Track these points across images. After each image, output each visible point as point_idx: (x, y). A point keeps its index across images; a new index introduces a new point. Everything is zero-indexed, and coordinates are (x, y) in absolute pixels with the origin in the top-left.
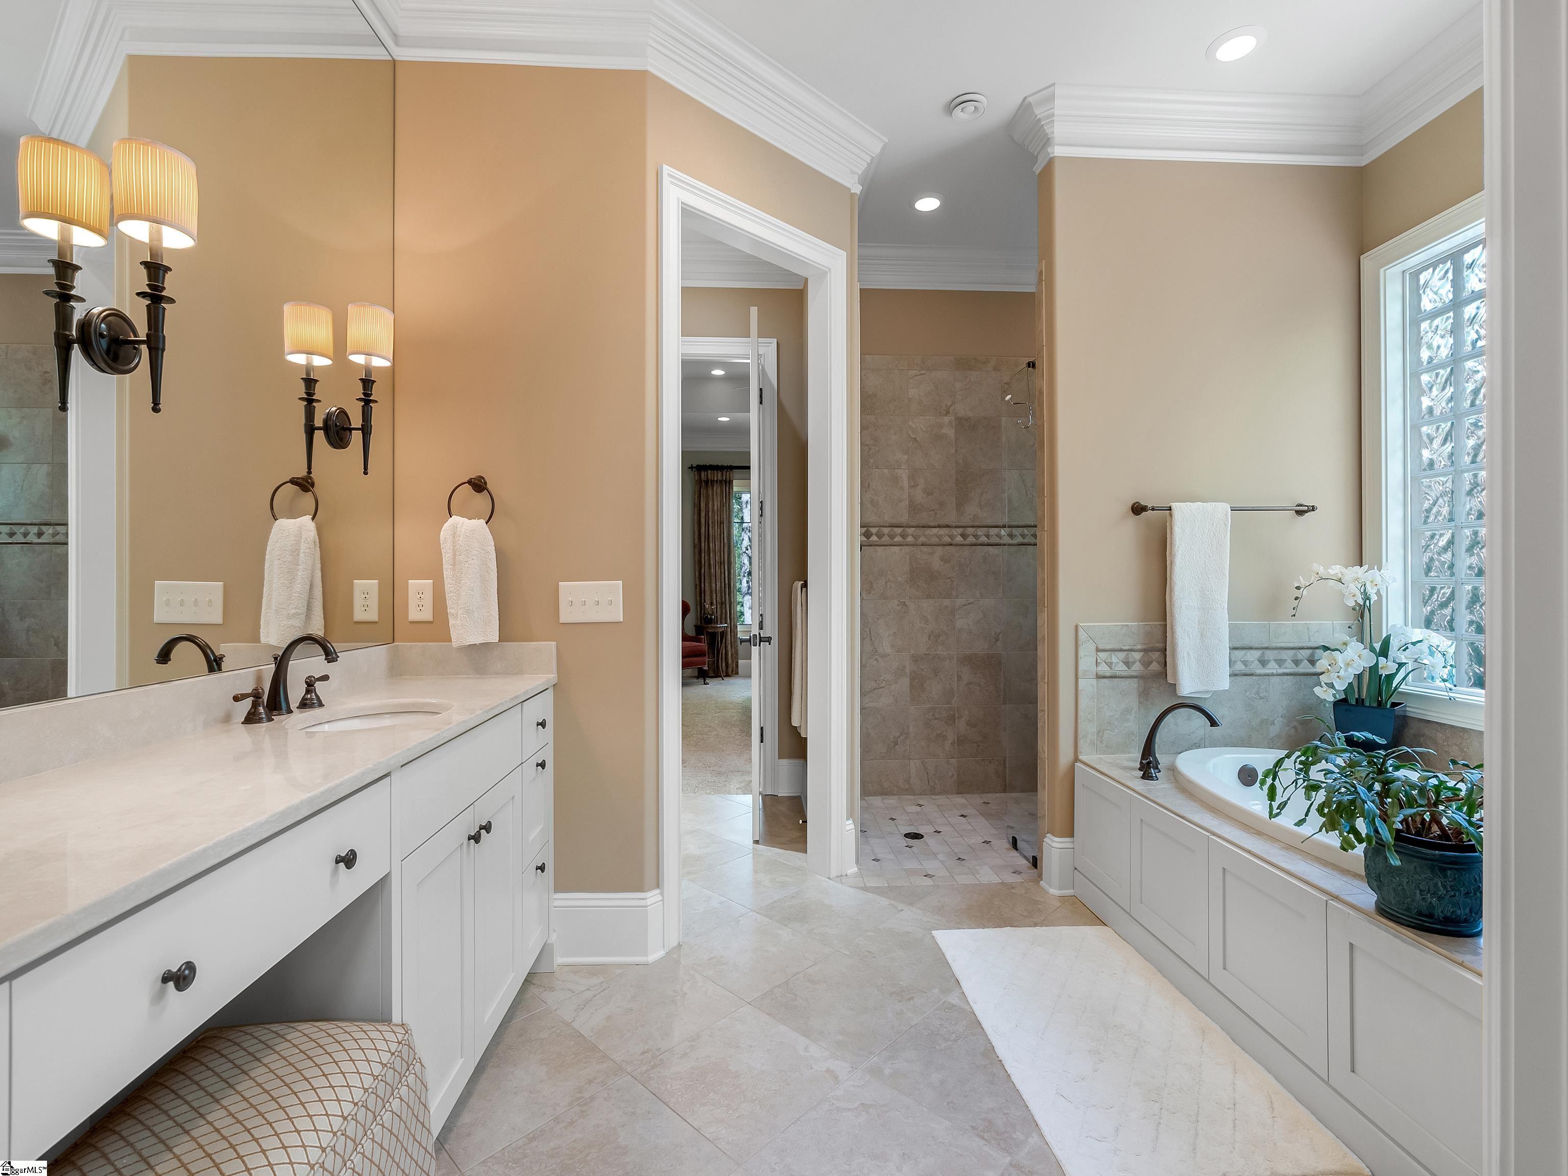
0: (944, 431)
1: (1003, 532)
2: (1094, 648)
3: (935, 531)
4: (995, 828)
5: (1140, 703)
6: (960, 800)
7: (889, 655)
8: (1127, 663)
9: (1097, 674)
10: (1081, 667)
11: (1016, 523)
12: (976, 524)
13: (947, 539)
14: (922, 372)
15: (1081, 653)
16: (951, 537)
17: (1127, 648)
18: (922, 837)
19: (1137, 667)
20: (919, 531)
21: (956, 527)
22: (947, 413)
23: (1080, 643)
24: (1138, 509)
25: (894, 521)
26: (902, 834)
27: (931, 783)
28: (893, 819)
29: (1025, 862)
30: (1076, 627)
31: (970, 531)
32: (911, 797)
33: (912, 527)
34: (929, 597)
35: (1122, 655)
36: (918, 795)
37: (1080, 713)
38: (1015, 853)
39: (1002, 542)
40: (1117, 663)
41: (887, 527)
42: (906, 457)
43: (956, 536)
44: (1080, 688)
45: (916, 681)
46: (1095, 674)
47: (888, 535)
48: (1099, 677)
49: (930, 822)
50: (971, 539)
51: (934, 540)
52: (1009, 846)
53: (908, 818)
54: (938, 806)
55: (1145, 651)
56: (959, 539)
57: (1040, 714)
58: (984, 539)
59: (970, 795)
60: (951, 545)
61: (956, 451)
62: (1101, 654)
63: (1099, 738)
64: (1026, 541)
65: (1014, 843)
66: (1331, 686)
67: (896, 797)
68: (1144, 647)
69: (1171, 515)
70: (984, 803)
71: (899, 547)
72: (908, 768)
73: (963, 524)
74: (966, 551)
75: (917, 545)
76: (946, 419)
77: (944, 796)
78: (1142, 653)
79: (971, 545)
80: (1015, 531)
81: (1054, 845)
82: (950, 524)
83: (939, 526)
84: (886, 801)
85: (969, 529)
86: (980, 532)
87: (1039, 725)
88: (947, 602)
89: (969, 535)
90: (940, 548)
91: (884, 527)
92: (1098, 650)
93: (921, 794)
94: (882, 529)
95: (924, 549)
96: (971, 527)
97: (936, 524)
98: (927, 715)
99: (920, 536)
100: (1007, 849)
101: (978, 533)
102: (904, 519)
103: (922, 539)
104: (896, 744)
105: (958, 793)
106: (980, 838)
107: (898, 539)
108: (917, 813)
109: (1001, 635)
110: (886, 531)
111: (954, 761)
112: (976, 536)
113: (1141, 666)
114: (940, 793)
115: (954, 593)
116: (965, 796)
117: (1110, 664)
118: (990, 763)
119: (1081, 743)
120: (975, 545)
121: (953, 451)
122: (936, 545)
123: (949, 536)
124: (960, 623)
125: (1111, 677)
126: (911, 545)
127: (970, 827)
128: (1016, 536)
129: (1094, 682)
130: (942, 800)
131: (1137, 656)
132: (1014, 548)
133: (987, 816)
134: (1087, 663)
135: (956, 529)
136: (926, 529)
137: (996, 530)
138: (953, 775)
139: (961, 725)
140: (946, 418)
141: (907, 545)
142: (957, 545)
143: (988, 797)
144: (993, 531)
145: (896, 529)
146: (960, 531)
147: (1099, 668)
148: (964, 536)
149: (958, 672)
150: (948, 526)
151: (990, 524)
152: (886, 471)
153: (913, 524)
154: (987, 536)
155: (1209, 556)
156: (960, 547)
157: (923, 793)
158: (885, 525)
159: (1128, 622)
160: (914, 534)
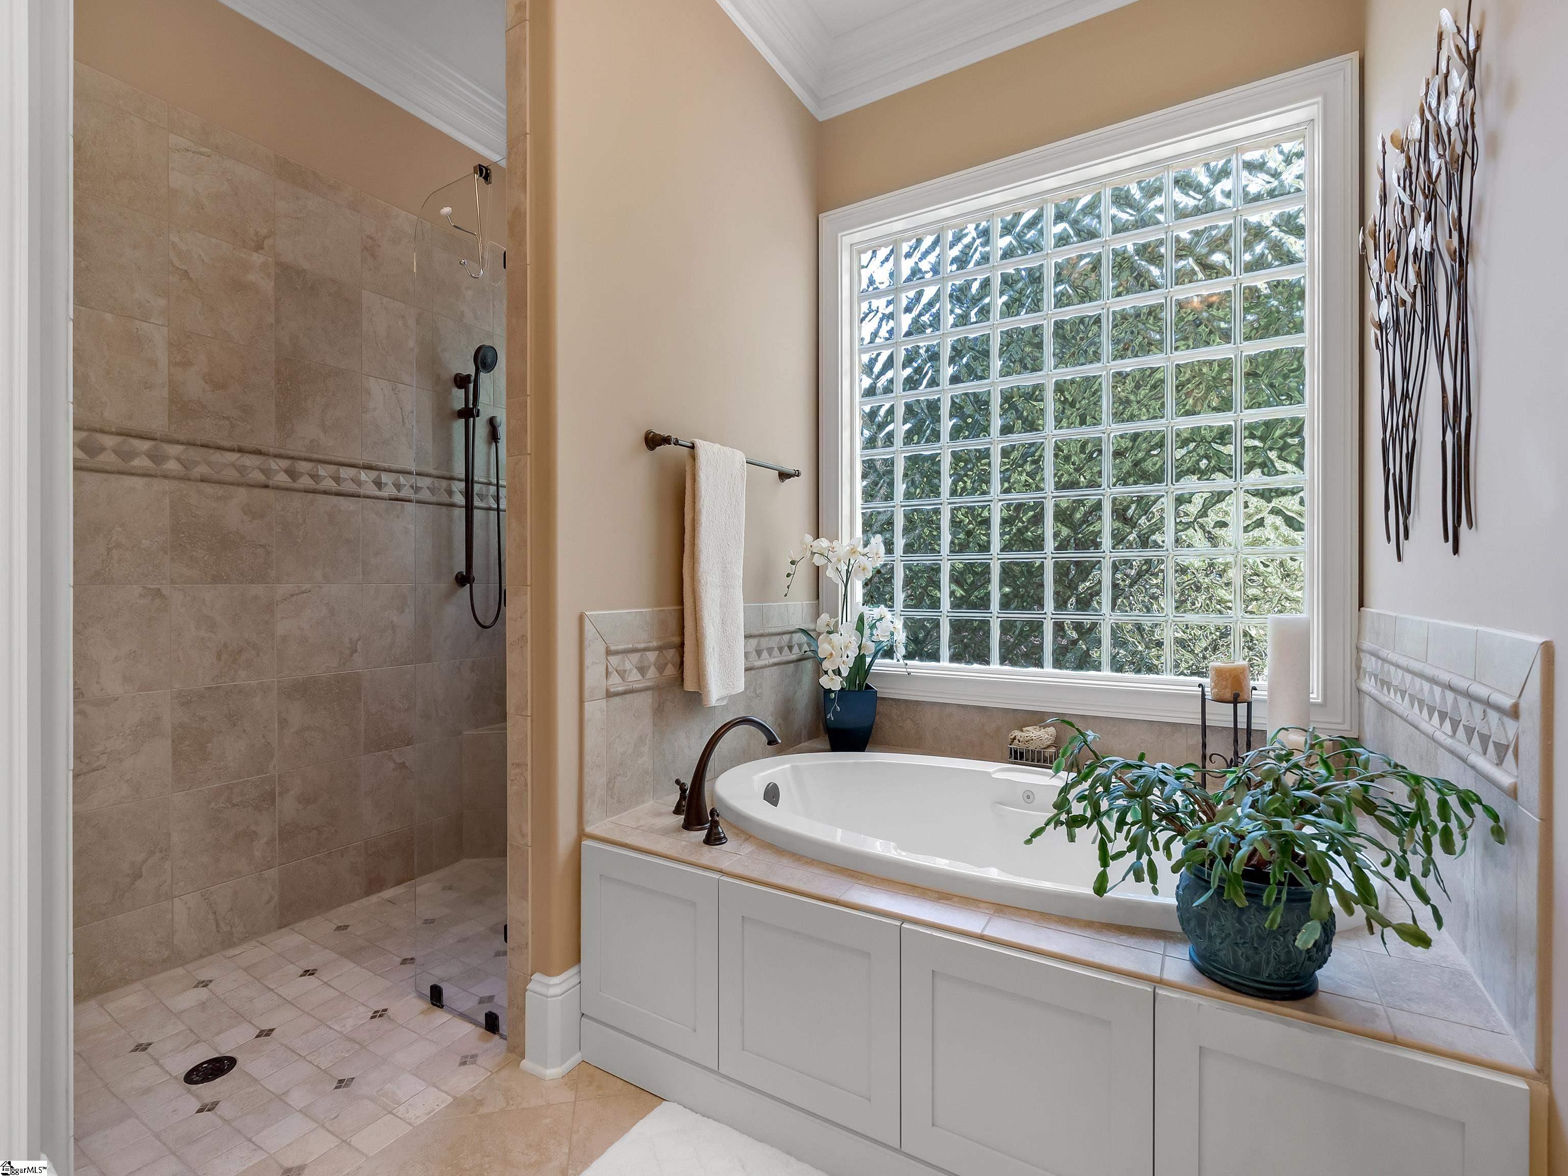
0: (251, 277)
1: (364, 476)
2: (603, 651)
3: (233, 457)
4: (381, 976)
5: (655, 725)
6: (289, 940)
7: (117, 699)
8: (642, 670)
9: (607, 690)
10: (588, 683)
11: (386, 465)
12: (316, 456)
13: (259, 477)
14: (202, 149)
15: (588, 661)
16: (266, 472)
17: (642, 646)
18: (232, 1061)
19: (652, 673)
20: (194, 454)
21: (276, 456)
22: (259, 248)
23: (586, 643)
24: (653, 441)
25: (130, 425)
26: (176, 1078)
27: (225, 928)
28: (141, 1048)
29: (468, 1028)
30: (581, 618)
31: (304, 466)
32: (180, 971)
33: (178, 442)
34: (217, 579)
35: (635, 657)
36: (196, 959)
37: (588, 758)
38: (441, 1017)
39: (362, 491)
40: (631, 670)
41: (112, 433)
42: (162, 302)
43: (277, 472)
44: (587, 715)
45: (187, 743)
46: (605, 691)
47: (114, 451)
48: (610, 695)
49: (239, 1016)
50: (306, 481)
51: (231, 474)
52: (424, 1005)
53: (182, 1027)
54: (246, 970)
55: (660, 649)
56: (282, 478)
57: (512, 772)
58: (329, 484)
59: (304, 923)
60: (266, 486)
61: (278, 321)
62: (612, 659)
63: (609, 792)
64: (402, 494)
65: (436, 996)
66: (838, 672)
67: (137, 986)
68: (660, 643)
69: (694, 458)
70: (339, 928)
71: (145, 479)
72: (169, 916)
73: (291, 453)
74: (297, 502)
75: (189, 480)
76: (257, 258)
77: (254, 943)
78: (657, 652)
79: (307, 491)
80: (385, 478)
81: (552, 991)
82: (264, 449)
83: (240, 450)
84: (111, 1007)
85: (303, 463)
86: (322, 471)
87: (511, 789)
88: (258, 589)
89: (301, 474)
90: (242, 491)
91: (103, 432)
92: (609, 653)
93: (201, 956)
94: (99, 436)
95: (208, 489)
96: (306, 460)
97: (235, 444)
98: (213, 804)
99: (197, 463)
100: (423, 1012)
101: (320, 473)
102: (158, 423)
103: (201, 470)
104: (138, 876)
105: (280, 928)
106: (362, 1009)
107: (140, 462)
108: (203, 1005)
109: (360, 642)
110: (109, 441)
111: (272, 873)
112: (314, 477)
113: (657, 673)
114: (243, 940)
115: (273, 573)
116: (297, 926)
117: (622, 674)
118: (342, 856)
119: (588, 806)
120: (314, 492)
121: (271, 319)
122: (232, 484)
123: (263, 471)
124: (282, 627)
125: (625, 693)
126: (174, 478)
127: (330, 993)
128: (386, 484)
129: (603, 703)
130: (250, 953)
131: (652, 656)
132: (383, 505)
133: (353, 954)
134: (594, 676)
135: (278, 460)
136: (212, 451)
137: (352, 472)
138: (271, 898)
139: (288, 806)
140: (255, 254)
141: (165, 477)
142: (277, 488)
143: (341, 914)
144: (346, 473)
145: (136, 443)
146: (285, 463)
147: (610, 682)
148: (292, 474)
149: (280, 713)
150: (259, 453)
151: (341, 459)
152: (108, 317)
153: (182, 438)
154: (337, 479)
155: (729, 517)
156: (284, 492)
157: (205, 953)
158: (107, 429)
159: (640, 608)
160: (183, 457)
